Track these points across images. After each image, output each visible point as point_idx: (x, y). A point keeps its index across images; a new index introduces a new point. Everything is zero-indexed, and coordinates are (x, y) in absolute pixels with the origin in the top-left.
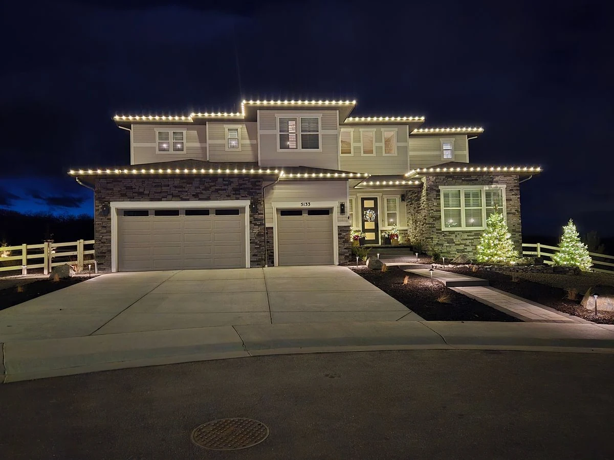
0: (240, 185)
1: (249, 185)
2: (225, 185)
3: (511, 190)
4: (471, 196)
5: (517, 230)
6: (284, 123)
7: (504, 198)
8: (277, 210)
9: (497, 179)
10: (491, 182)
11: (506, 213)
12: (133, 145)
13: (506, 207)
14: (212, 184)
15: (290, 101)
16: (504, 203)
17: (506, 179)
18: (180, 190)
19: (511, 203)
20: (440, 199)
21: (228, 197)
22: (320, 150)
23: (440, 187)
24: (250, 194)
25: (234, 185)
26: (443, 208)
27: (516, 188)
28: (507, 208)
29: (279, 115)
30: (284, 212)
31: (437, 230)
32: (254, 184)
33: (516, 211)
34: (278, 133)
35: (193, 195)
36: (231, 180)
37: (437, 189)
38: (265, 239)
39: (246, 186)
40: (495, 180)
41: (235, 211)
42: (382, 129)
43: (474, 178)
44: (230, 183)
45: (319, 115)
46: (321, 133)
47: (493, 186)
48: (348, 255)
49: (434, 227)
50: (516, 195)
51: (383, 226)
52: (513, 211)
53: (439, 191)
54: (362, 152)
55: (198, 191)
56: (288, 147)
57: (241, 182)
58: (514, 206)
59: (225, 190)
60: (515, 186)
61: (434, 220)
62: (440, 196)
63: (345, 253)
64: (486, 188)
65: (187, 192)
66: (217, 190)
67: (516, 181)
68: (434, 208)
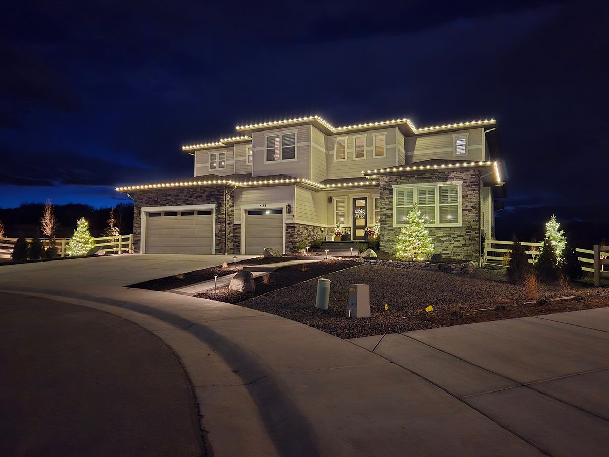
0: (211, 192)
1: (216, 193)
2: (201, 193)
3: (467, 186)
4: (427, 193)
5: (473, 227)
6: (271, 141)
7: (460, 194)
8: (246, 211)
9: (452, 175)
10: (446, 179)
11: (461, 210)
12: (196, 165)
13: (461, 203)
14: (194, 193)
15: (273, 122)
16: (460, 199)
17: (462, 174)
18: (176, 198)
19: (467, 199)
20: (392, 197)
21: (203, 202)
22: (296, 159)
23: (393, 186)
24: (217, 199)
25: (207, 193)
26: (395, 206)
27: (474, 184)
28: (463, 204)
29: (267, 135)
30: (250, 212)
31: (388, 227)
32: (218, 191)
33: (472, 207)
34: (266, 149)
35: (183, 201)
36: (206, 189)
37: (390, 188)
38: (225, 234)
39: (214, 193)
40: (449, 176)
41: (209, 212)
42: (373, 134)
43: (427, 175)
44: (205, 191)
45: (295, 131)
46: (296, 145)
47: (448, 183)
48: (292, 247)
49: (386, 224)
50: (473, 190)
51: (371, 223)
52: (469, 207)
53: (392, 190)
54: (354, 156)
55: (186, 198)
56: (274, 159)
57: (212, 190)
58: (470, 202)
59: (201, 196)
60: (473, 182)
61: (386, 218)
62: (393, 195)
63: (290, 245)
64: (441, 184)
65: (180, 199)
66: (197, 197)
67: (474, 176)
68: (387, 206)
